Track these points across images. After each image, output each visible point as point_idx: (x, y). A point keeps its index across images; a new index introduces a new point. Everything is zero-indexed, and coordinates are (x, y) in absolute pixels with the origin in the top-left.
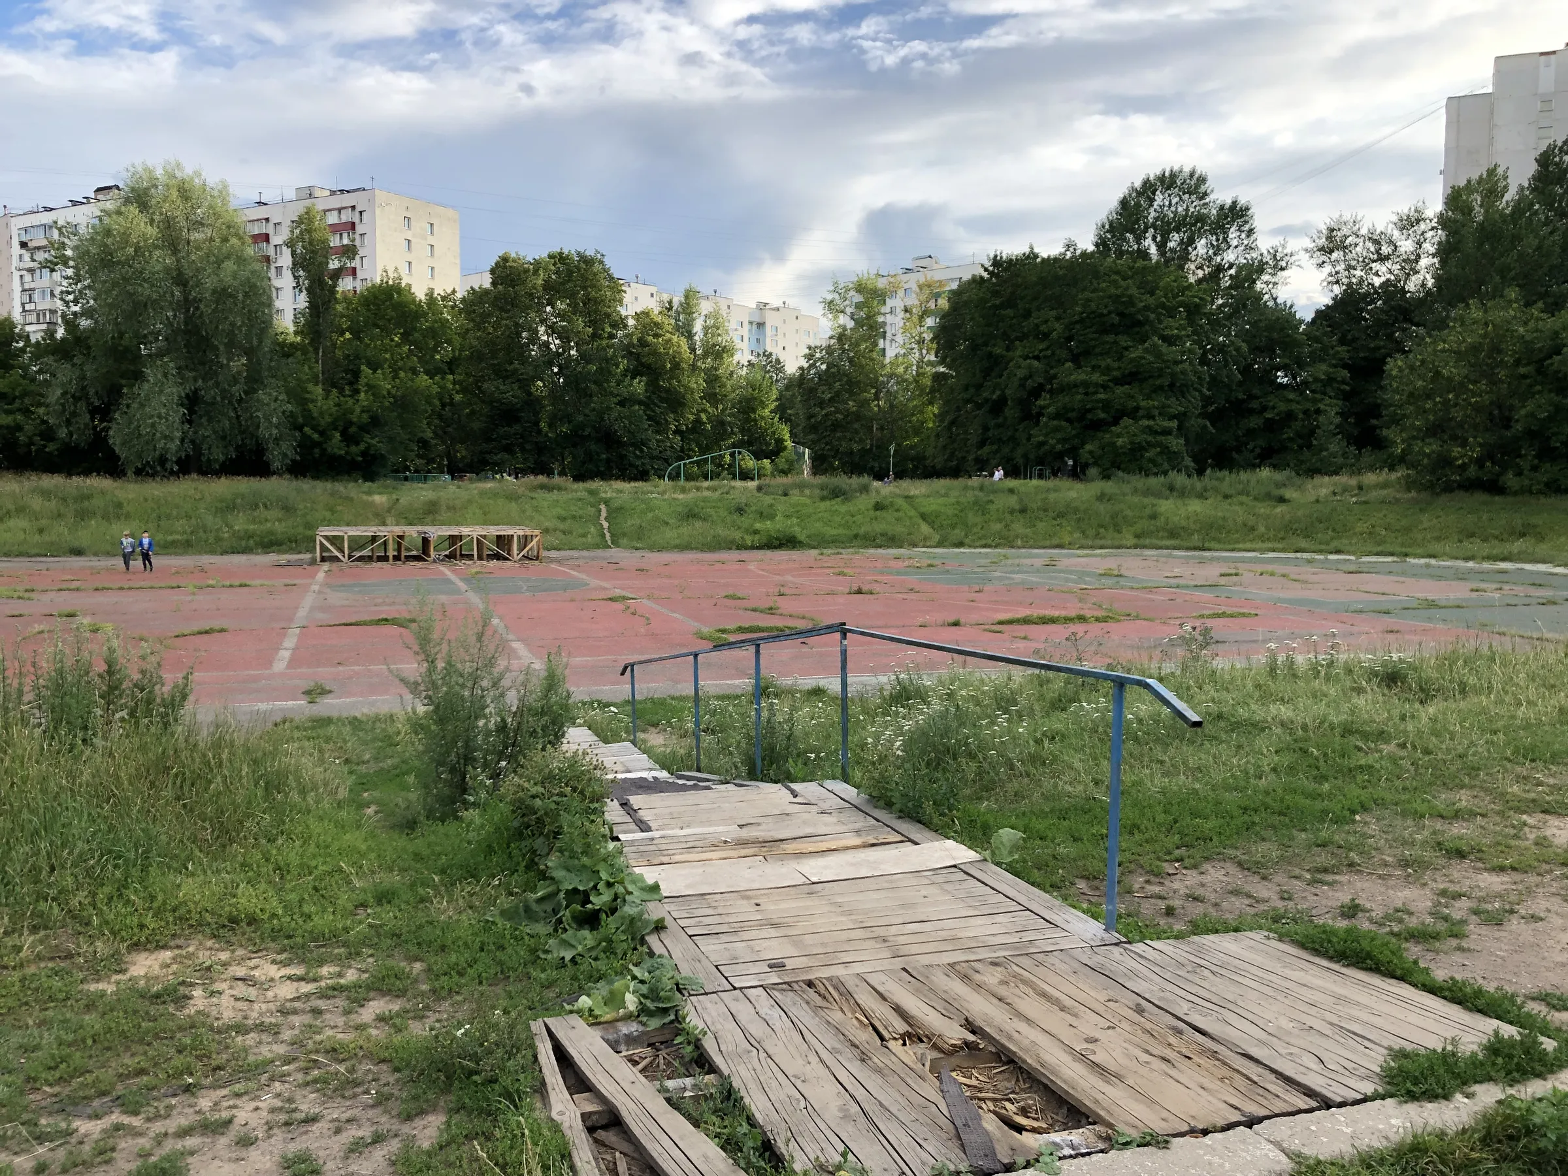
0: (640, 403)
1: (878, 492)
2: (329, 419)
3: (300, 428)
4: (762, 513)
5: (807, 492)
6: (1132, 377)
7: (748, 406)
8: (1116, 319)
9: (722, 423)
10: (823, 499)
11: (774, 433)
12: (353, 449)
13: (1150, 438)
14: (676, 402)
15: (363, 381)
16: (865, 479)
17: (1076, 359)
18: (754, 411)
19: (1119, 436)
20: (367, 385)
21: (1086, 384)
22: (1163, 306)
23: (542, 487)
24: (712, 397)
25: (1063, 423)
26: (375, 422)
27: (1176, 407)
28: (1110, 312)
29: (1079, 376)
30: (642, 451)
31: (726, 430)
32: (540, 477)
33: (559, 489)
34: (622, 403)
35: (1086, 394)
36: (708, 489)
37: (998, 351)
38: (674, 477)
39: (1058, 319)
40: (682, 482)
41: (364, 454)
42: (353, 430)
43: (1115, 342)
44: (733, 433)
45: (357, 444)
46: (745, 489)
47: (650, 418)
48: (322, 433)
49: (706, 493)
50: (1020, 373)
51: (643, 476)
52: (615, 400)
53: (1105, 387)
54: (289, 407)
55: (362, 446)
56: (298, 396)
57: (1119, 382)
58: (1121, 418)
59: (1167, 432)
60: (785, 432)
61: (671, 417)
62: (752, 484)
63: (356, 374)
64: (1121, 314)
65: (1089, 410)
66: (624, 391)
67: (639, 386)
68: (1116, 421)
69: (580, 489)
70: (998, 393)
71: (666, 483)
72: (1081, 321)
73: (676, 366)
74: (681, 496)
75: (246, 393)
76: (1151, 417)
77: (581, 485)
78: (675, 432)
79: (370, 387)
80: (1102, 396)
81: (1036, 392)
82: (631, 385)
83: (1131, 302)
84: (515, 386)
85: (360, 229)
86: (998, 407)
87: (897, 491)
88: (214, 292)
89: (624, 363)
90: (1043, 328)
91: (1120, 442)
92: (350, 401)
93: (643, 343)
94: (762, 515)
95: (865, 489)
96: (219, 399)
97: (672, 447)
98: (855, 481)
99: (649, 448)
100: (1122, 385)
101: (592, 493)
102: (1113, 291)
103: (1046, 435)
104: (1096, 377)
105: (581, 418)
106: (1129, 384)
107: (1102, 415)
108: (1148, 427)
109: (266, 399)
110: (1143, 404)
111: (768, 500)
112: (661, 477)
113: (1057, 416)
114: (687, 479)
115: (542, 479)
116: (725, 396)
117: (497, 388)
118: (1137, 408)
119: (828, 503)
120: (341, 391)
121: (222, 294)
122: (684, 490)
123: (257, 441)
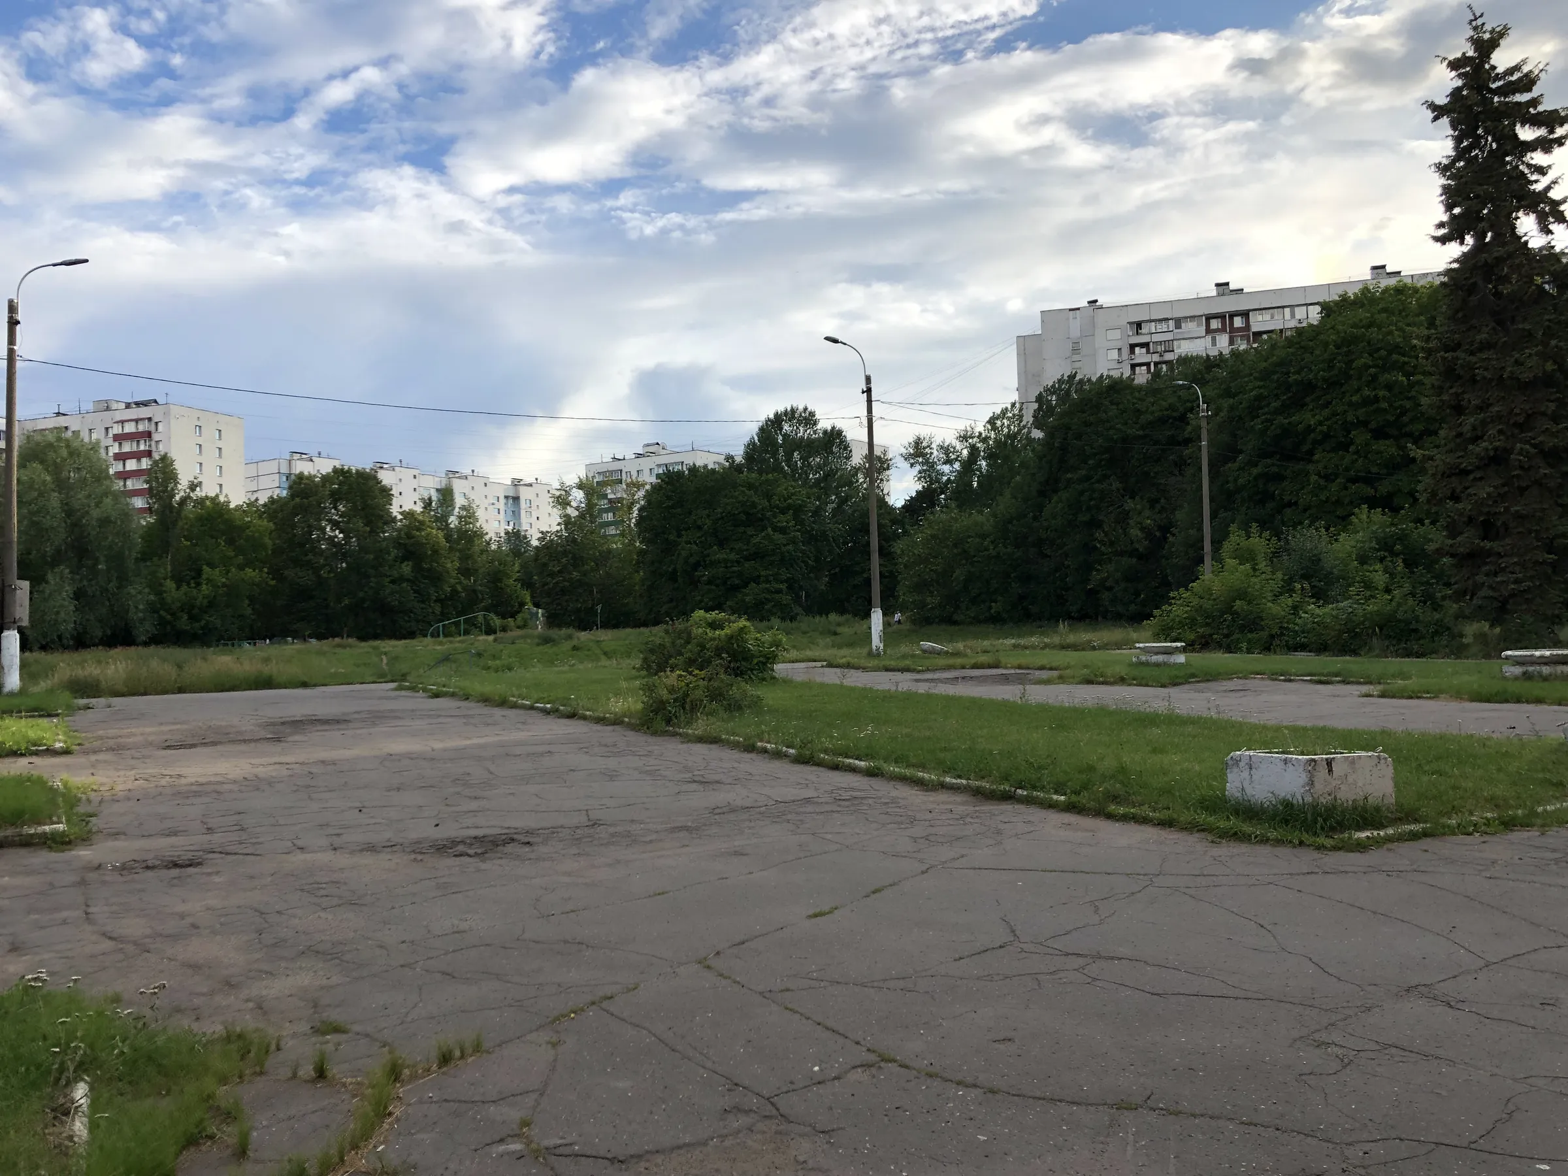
0: (408, 580)
1: (579, 639)
2: (179, 604)
3: (157, 612)
4: (494, 656)
5: (529, 641)
6: (757, 555)
7: (496, 578)
8: (744, 517)
9: (474, 591)
10: (538, 645)
11: (517, 597)
12: (197, 625)
13: (768, 596)
14: (436, 578)
15: (204, 576)
16: (570, 631)
17: (721, 544)
18: (500, 580)
19: (747, 595)
20: (207, 579)
21: (725, 561)
22: (777, 507)
23: (339, 646)
24: (466, 572)
25: (713, 587)
26: (212, 604)
27: (785, 574)
28: (739, 513)
29: (721, 556)
30: (410, 617)
31: (478, 597)
32: (336, 639)
33: (350, 646)
34: (393, 582)
35: (726, 567)
36: (459, 642)
37: (672, 537)
38: (435, 635)
39: (708, 516)
40: (441, 638)
41: (202, 628)
42: (196, 611)
43: (745, 532)
44: (483, 599)
45: (199, 621)
46: (486, 640)
47: (415, 592)
48: (173, 614)
49: (457, 645)
50: (684, 554)
51: (411, 635)
52: (388, 580)
53: (738, 562)
54: (152, 597)
55: (203, 623)
56: (156, 587)
57: (747, 559)
58: (749, 583)
59: (779, 591)
60: (527, 596)
61: (432, 590)
62: (491, 638)
63: (199, 572)
64: (747, 514)
65: (729, 578)
66: (395, 574)
67: (406, 568)
68: (746, 585)
69: (365, 646)
70: (672, 566)
71: (429, 639)
72: (722, 518)
73: (435, 552)
74: (439, 648)
75: (118, 588)
76: (768, 582)
77: (363, 644)
78: (436, 601)
79: (209, 580)
80: (735, 569)
81: (696, 566)
82: (400, 568)
83: (754, 505)
84: (310, 572)
85: (156, 437)
86: (673, 577)
87: (593, 638)
88: (99, 520)
89: (394, 552)
90: (699, 523)
91: (747, 599)
92: (195, 591)
93: (409, 536)
94: (494, 657)
95: (570, 637)
96: (98, 593)
97: (433, 613)
98: (564, 631)
99: (415, 614)
100: (749, 560)
101: (375, 648)
102: (741, 498)
103: (703, 596)
104: (733, 556)
105: (361, 594)
106: (754, 560)
107: (737, 582)
108: (766, 588)
109: (133, 592)
110: (762, 573)
111: (501, 646)
112: (425, 636)
113: (709, 582)
114: (445, 636)
115: (337, 640)
116: (477, 570)
117: (296, 574)
118: (759, 576)
119: (541, 647)
120: (188, 584)
121: (105, 522)
122: (441, 644)
123: (126, 624)
